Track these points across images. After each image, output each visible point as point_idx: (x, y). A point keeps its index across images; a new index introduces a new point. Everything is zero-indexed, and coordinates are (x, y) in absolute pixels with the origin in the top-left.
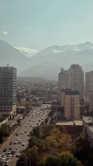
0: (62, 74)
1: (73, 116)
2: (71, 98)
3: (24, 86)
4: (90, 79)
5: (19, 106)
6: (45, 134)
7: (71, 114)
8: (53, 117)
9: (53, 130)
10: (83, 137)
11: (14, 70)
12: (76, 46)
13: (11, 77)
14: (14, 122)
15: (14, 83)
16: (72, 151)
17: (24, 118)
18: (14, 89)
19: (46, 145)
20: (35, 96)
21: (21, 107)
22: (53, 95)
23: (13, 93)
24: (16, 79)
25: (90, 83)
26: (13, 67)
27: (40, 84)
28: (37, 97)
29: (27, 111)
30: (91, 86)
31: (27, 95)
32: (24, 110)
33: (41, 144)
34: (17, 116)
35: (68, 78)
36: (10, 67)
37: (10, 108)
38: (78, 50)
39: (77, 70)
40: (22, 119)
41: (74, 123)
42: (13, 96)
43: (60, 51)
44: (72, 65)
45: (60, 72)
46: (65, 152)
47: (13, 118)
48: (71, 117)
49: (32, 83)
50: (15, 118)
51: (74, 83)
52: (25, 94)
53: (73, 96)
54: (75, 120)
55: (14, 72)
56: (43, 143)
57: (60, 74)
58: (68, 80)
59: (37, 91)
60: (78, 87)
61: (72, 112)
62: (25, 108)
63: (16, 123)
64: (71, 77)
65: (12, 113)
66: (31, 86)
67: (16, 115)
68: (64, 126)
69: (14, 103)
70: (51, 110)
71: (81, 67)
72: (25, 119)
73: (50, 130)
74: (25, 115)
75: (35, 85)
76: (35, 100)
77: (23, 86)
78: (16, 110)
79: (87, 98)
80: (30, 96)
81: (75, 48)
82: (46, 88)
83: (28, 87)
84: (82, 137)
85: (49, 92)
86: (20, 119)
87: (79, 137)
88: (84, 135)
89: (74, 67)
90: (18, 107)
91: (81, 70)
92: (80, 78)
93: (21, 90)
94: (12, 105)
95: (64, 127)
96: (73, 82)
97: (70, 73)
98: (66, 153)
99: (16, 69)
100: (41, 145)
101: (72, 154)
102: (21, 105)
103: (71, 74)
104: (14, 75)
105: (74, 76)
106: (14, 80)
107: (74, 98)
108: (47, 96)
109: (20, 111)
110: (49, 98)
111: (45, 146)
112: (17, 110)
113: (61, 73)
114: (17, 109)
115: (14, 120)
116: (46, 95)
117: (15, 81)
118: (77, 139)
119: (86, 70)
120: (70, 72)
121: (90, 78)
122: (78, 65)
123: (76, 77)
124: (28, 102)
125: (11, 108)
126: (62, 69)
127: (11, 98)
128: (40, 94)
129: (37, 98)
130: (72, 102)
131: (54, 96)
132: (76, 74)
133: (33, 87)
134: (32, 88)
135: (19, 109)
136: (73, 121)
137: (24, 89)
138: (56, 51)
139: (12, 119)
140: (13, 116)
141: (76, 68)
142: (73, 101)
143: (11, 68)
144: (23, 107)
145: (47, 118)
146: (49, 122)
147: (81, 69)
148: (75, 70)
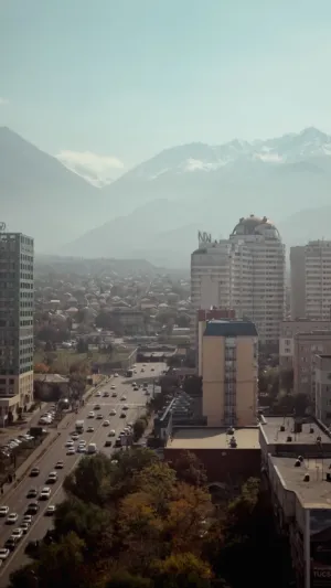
0: (205, 252)
1: (234, 414)
2: (226, 348)
3: (78, 294)
4: (308, 272)
5: (44, 373)
6: (120, 485)
7: (226, 405)
8: (161, 415)
9: (148, 469)
10: (252, 499)
11: (23, 245)
12: (268, 143)
13: (12, 271)
14: (20, 437)
15: (23, 290)
16: (207, 553)
17: (57, 419)
18: (23, 314)
19: (117, 528)
20: (109, 333)
21: (49, 379)
22: (176, 329)
23: (18, 330)
24: (31, 277)
25: (307, 286)
26: (17, 235)
27: (134, 284)
28: (118, 335)
29: (71, 392)
30: (309, 297)
31: (81, 331)
32: (62, 389)
33: (96, 527)
34: (35, 412)
35: (224, 270)
36: (9, 235)
37: (8, 382)
38: (276, 158)
39: (260, 238)
40: (53, 425)
41: (233, 440)
42: (21, 338)
43: (210, 165)
44: (241, 220)
45: (197, 248)
46: (180, 556)
47: (20, 417)
48: (226, 415)
49: (109, 281)
50: (28, 419)
51: (247, 287)
52: (75, 326)
53: (231, 341)
54: (237, 428)
55: (22, 252)
56: (104, 523)
57: (196, 253)
58: (225, 276)
59: (116, 314)
60: (265, 298)
61: (230, 397)
62: (67, 380)
63: (28, 437)
64: (237, 263)
65: (14, 401)
66: (102, 292)
67: (33, 408)
68: (192, 451)
69: (22, 366)
70: (159, 389)
71: (274, 228)
72: (62, 424)
73: (140, 469)
74: (66, 406)
75: (115, 291)
76: (110, 349)
77: (74, 296)
78: (32, 389)
79: (288, 343)
80: (93, 334)
81: (264, 153)
82: (153, 300)
83: (89, 298)
84: (248, 498)
85: (163, 319)
86: (45, 424)
87: (238, 499)
88: (256, 491)
89: (249, 227)
90: (42, 378)
91: (275, 239)
92: (271, 268)
93: (65, 308)
94: (15, 371)
95: (192, 456)
96: (245, 284)
97: (233, 249)
98: (184, 561)
99: (30, 242)
100: (99, 529)
101: (207, 564)
102: (49, 372)
103: (238, 254)
104: (24, 262)
105: (249, 261)
106: (22, 280)
107: (233, 348)
108: (153, 334)
109: (46, 391)
110: (161, 340)
111: (112, 531)
112: (35, 387)
113: (201, 251)
114: (38, 385)
115: (22, 429)
116: (151, 329)
117: (27, 286)
118: (232, 505)
119: (292, 237)
120: (233, 245)
121: (307, 269)
122: (265, 220)
123: (256, 265)
124: (82, 356)
125: (12, 382)
126: (204, 238)
127: (12, 348)
128: (130, 326)
129: (119, 341)
130: (230, 363)
131: (180, 333)
132: (255, 253)
133: (108, 299)
134: (104, 301)
135: (43, 383)
136: (231, 433)
137: (73, 304)
138: (195, 165)
139: (14, 424)
140: (19, 411)
141: (257, 233)
142: (234, 359)
143: (12, 237)
144: (58, 378)
145: (144, 418)
146: (148, 432)
147: (274, 234)
148: (251, 238)
